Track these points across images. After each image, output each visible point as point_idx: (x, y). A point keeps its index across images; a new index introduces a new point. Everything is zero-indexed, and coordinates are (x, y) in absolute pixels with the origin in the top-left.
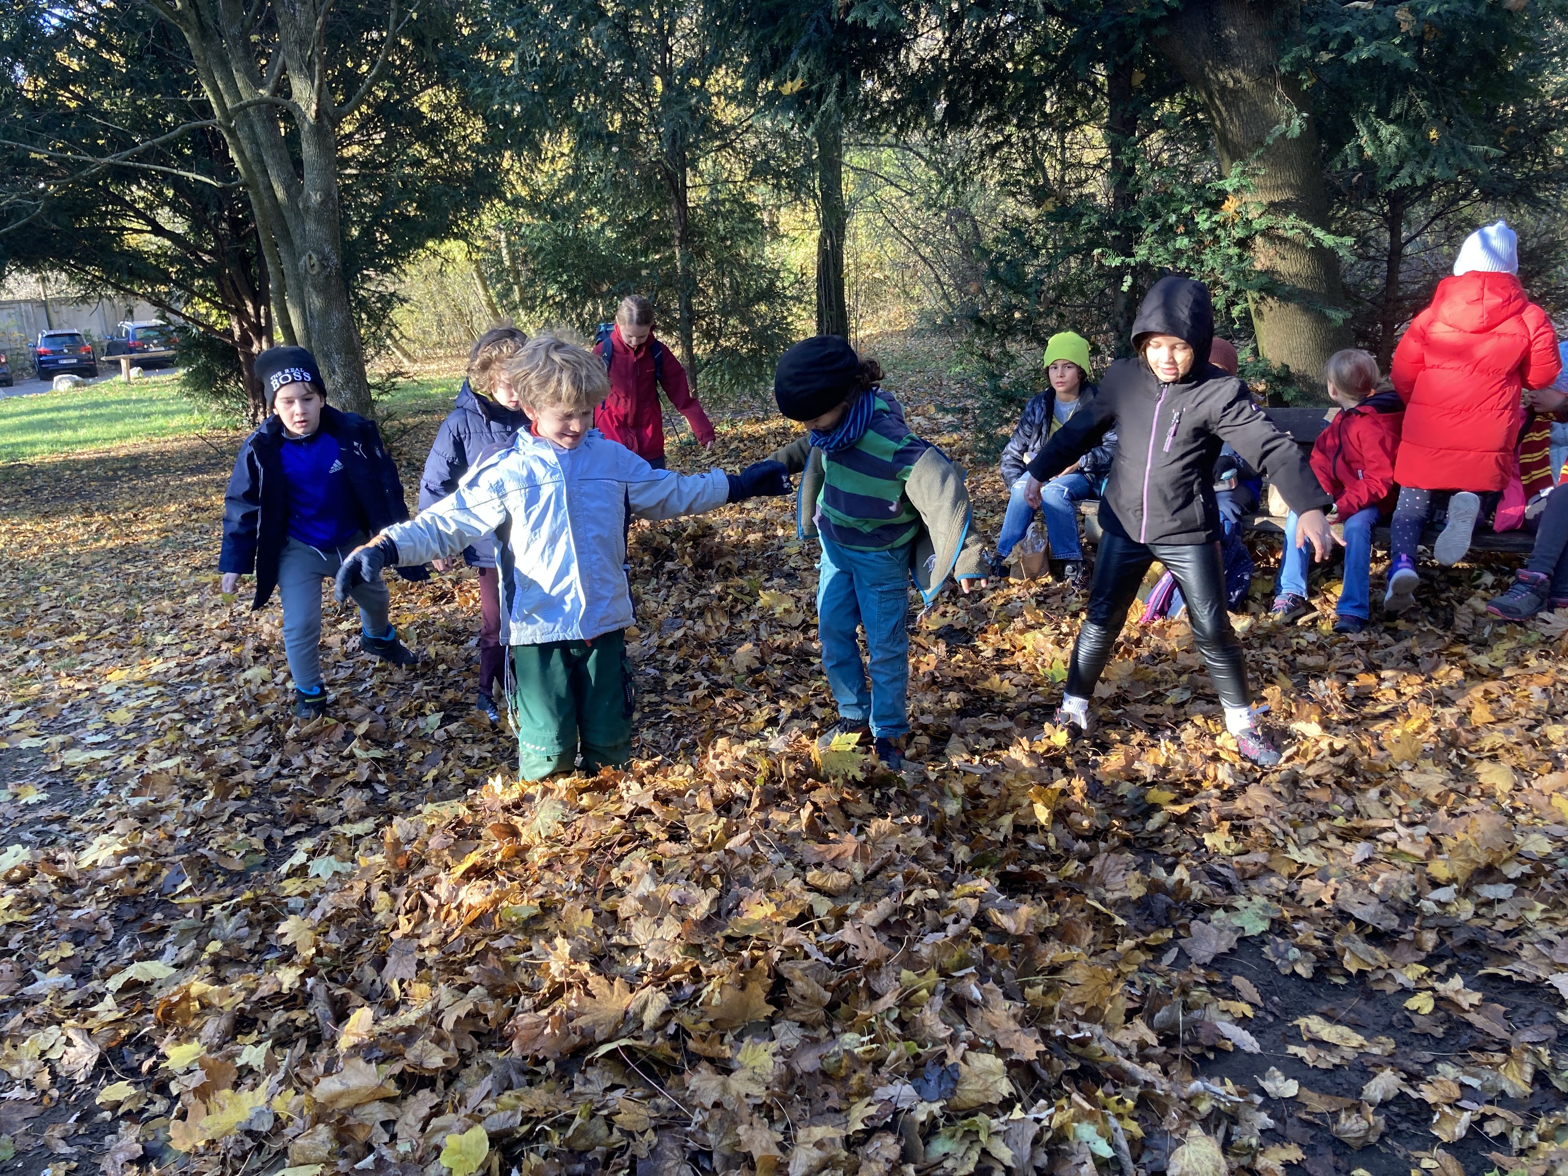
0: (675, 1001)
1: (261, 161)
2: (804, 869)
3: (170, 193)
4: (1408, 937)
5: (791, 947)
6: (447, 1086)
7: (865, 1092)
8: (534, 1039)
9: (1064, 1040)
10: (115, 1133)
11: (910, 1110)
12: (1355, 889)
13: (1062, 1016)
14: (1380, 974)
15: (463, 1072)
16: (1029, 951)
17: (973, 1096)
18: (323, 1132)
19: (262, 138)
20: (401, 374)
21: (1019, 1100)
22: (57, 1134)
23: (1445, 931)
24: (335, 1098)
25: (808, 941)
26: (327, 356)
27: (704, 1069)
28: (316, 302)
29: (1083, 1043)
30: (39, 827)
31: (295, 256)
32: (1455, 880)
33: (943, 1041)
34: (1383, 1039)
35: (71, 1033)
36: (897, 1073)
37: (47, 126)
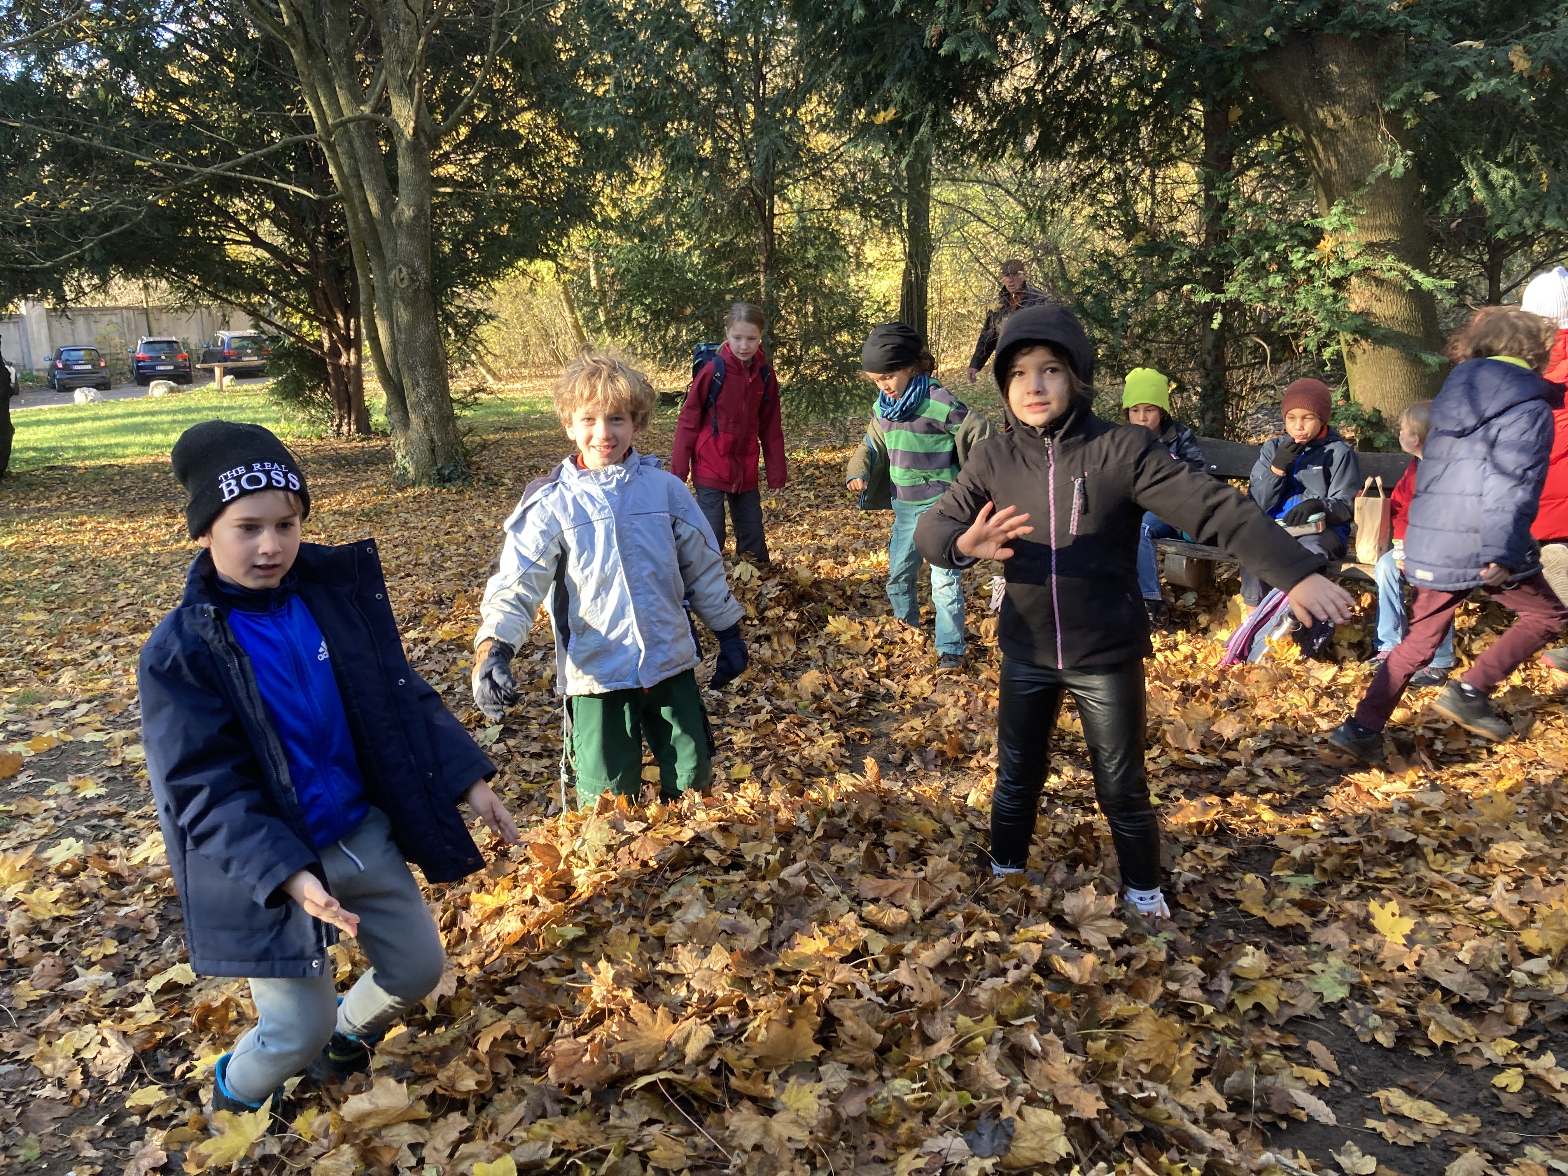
0: (719, 1035)
1: (359, 176)
2: (860, 904)
3: (270, 206)
4: (1498, 1009)
5: (844, 985)
6: (479, 1110)
7: (914, 1142)
8: (571, 1066)
9: (1127, 1099)
10: (141, 1138)
11: (961, 1165)
12: (1443, 956)
13: (1126, 1074)
14: (1467, 1048)
15: (497, 1097)
16: (1092, 1002)
17: (1028, 1154)
18: (347, 1151)
19: (361, 153)
20: (484, 390)
21: (1078, 1161)
22: (83, 1136)
23: (1537, 1005)
24: (363, 1117)
25: (860, 979)
26: (412, 369)
27: (746, 1107)
28: (403, 315)
29: (1147, 1103)
30: (94, 821)
31: (385, 270)
32: (1548, 951)
33: (999, 1092)
34: (1468, 1117)
35: (106, 1033)
36: (948, 1126)
37: (155, 136)
